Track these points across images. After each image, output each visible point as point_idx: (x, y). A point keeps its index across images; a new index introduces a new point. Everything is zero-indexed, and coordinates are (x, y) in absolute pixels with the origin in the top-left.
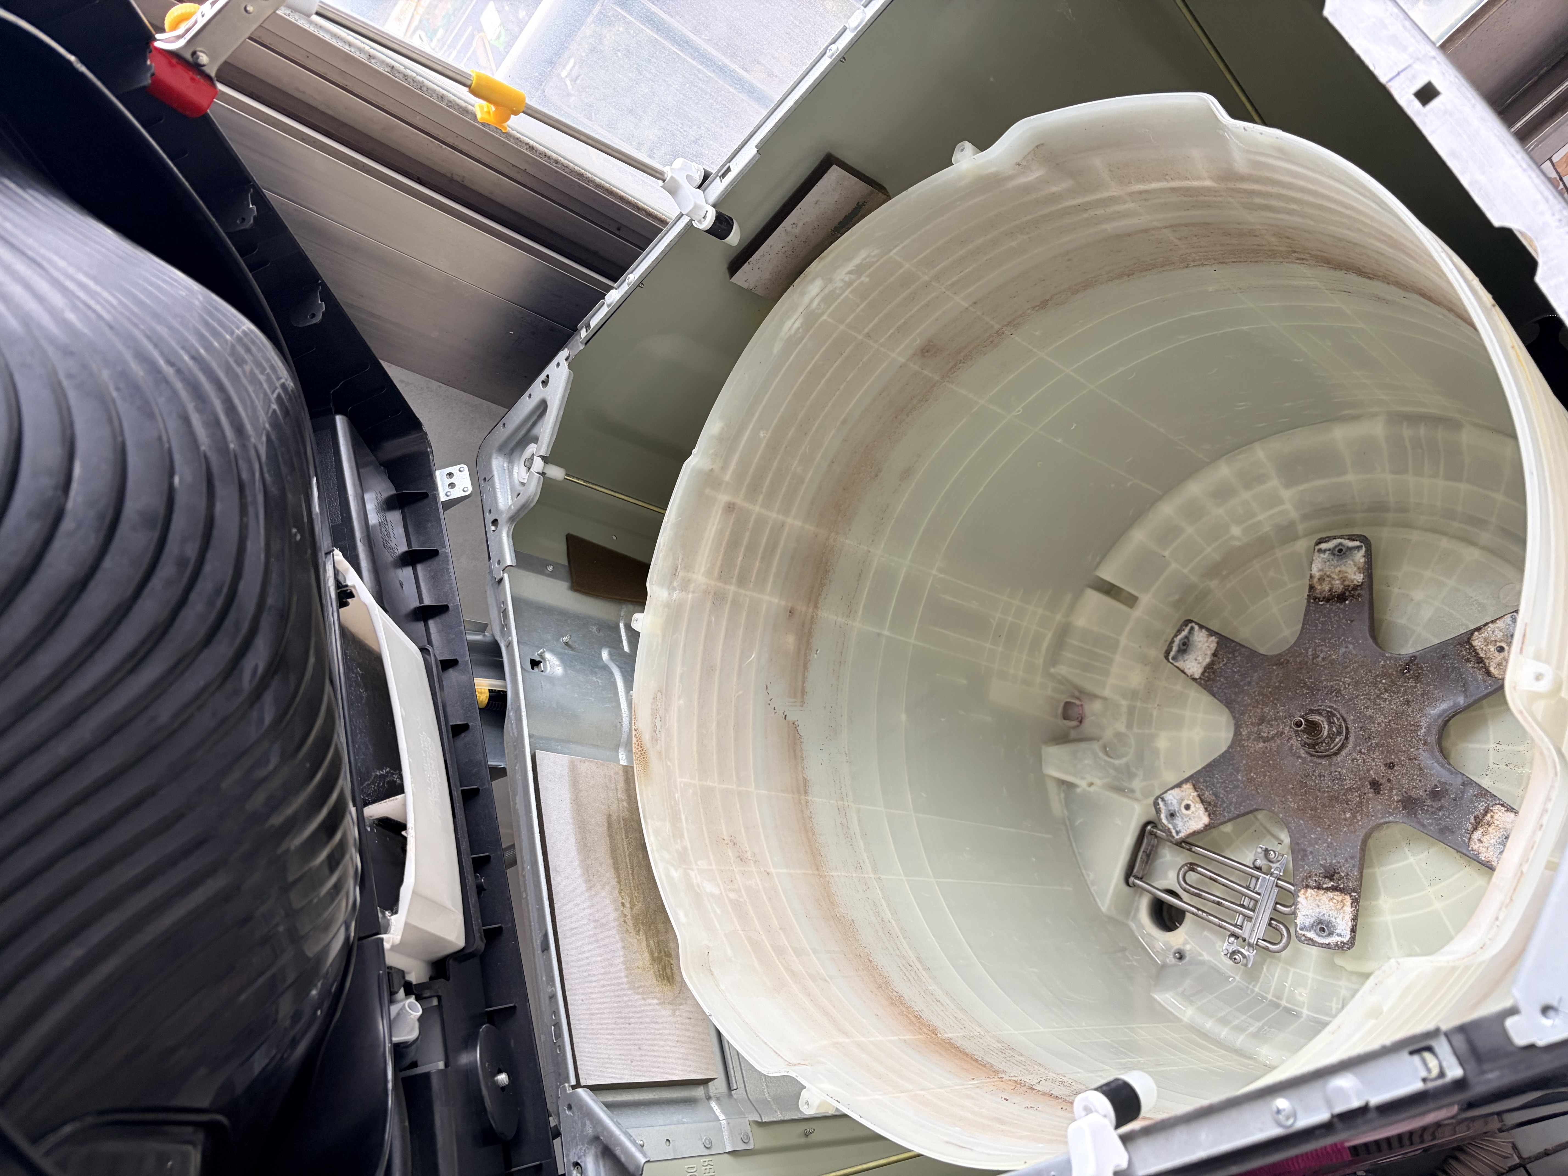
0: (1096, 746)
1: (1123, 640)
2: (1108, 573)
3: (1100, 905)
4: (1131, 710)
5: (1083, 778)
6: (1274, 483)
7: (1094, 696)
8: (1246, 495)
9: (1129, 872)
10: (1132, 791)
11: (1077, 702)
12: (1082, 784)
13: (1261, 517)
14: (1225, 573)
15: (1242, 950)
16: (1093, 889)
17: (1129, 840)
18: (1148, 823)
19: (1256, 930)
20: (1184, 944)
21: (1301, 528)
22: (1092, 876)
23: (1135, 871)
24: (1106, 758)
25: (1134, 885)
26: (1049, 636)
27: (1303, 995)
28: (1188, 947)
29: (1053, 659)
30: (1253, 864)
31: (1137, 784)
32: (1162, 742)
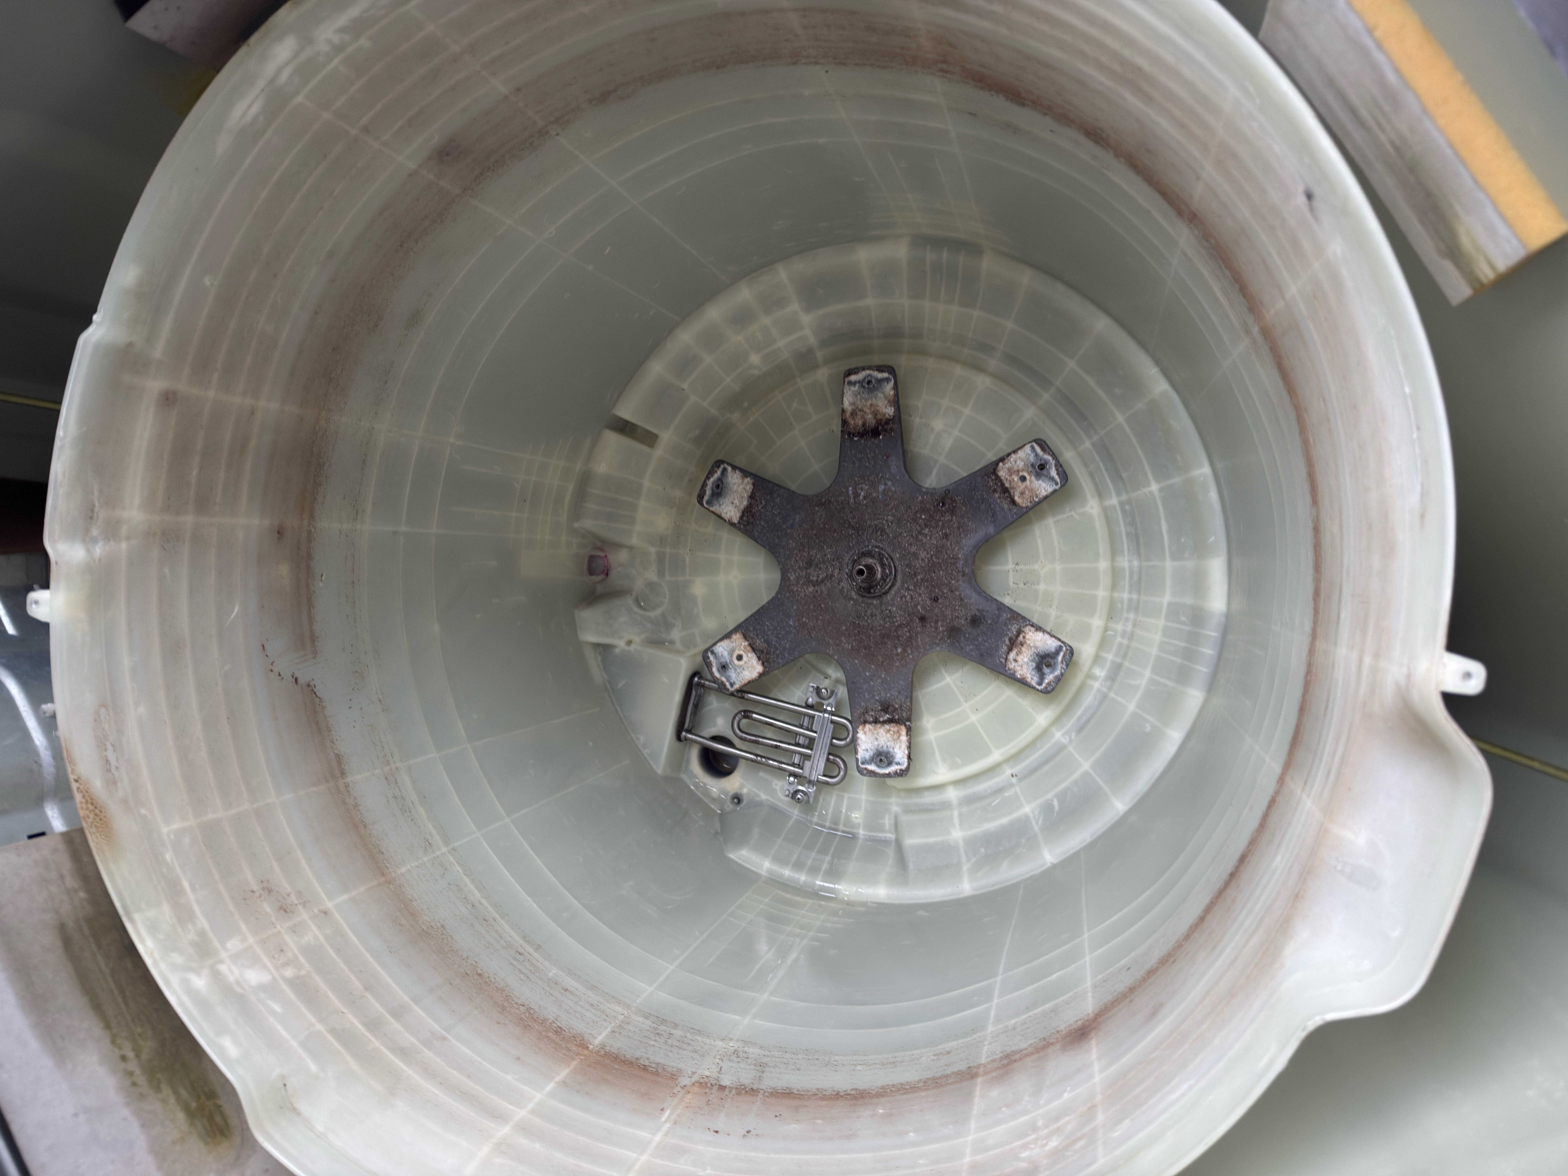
0: (629, 601)
5: (621, 638)
7: (618, 546)
9: (680, 727)
11: (601, 554)
12: (621, 644)
13: (781, 343)
15: (800, 788)
16: (646, 752)
17: (677, 697)
18: (694, 675)
19: (816, 768)
23: (686, 726)
25: (686, 739)
26: (571, 487)
28: (745, 791)
29: (576, 512)
30: (806, 703)
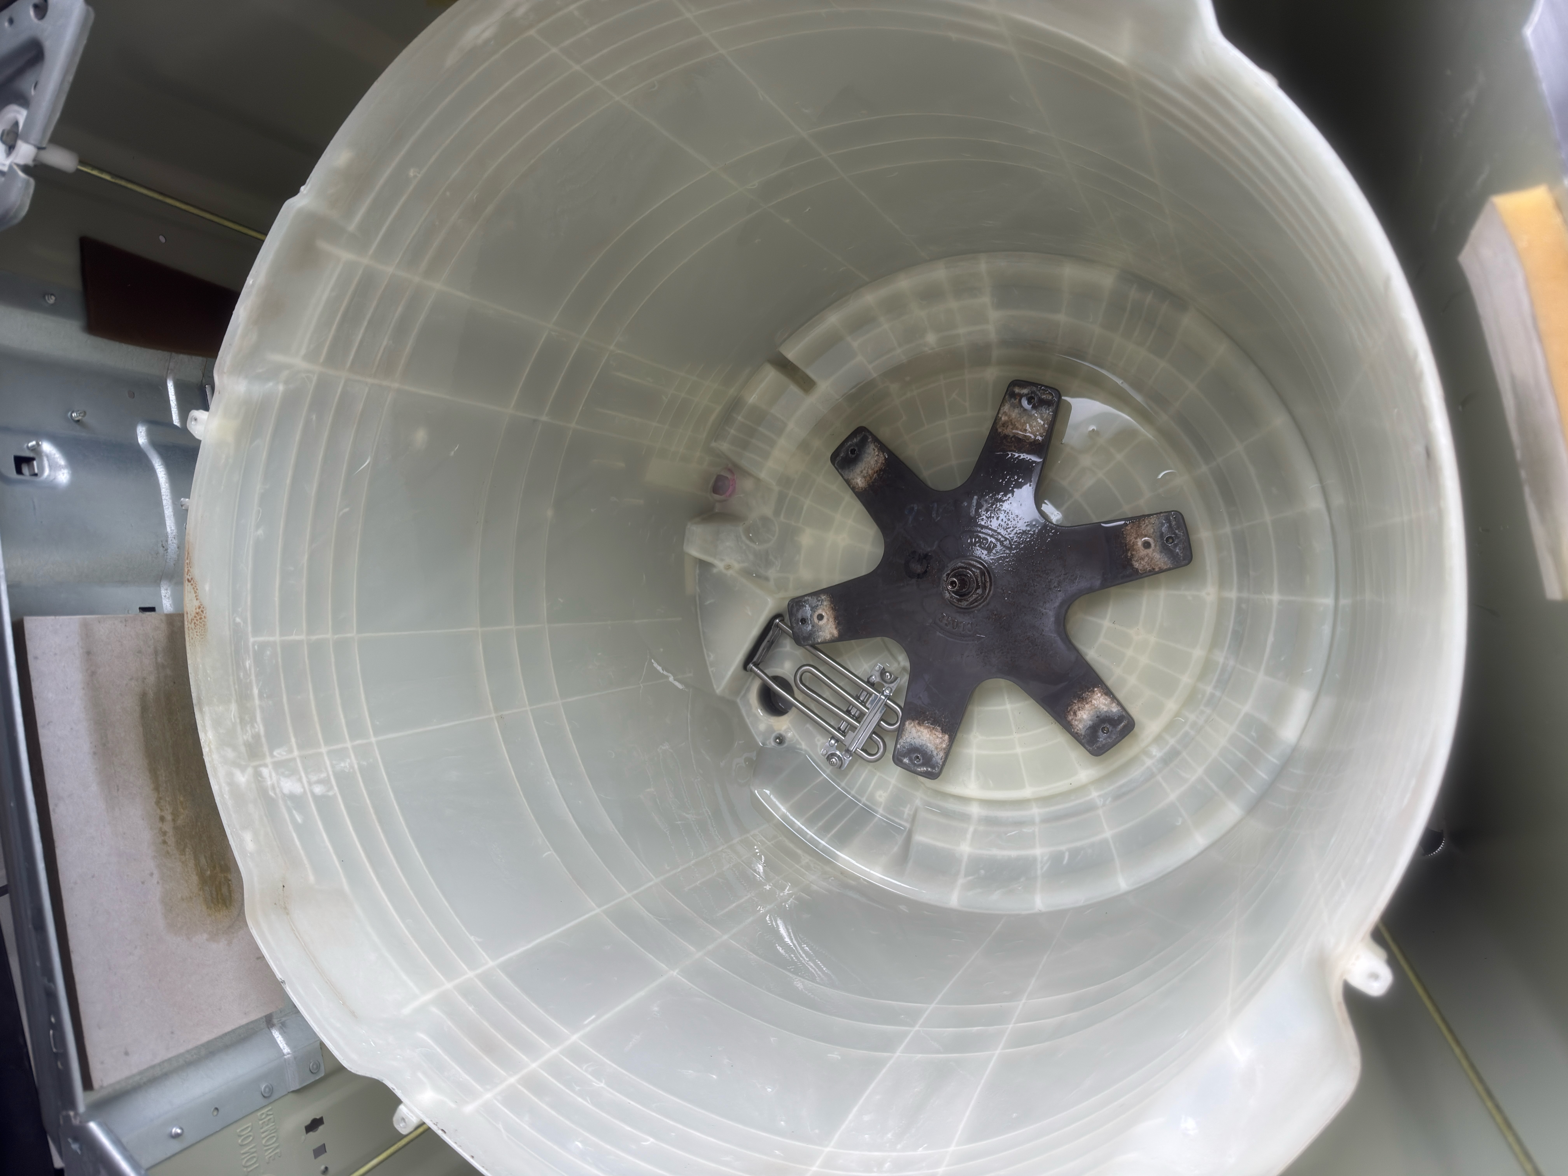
0: (741, 529)
1: (791, 426)
2: (792, 352)
3: (715, 687)
4: (782, 498)
5: (722, 560)
6: (986, 299)
8: (953, 304)
9: (750, 658)
10: (767, 579)
11: (729, 476)
12: (720, 565)
14: (908, 379)
15: (838, 753)
16: (711, 670)
17: (755, 631)
18: (778, 616)
19: (857, 740)
20: (786, 731)
21: (995, 353)
22: (712, 657)
23: (755, 660)
24: (748, 542)
25: (751, 670)
26: (718, 409)
27: (882, 797)
28: (789, 735)
29: (717, 433)
30: (868, 679)
31: (772, 573)
32: (806, 539)
